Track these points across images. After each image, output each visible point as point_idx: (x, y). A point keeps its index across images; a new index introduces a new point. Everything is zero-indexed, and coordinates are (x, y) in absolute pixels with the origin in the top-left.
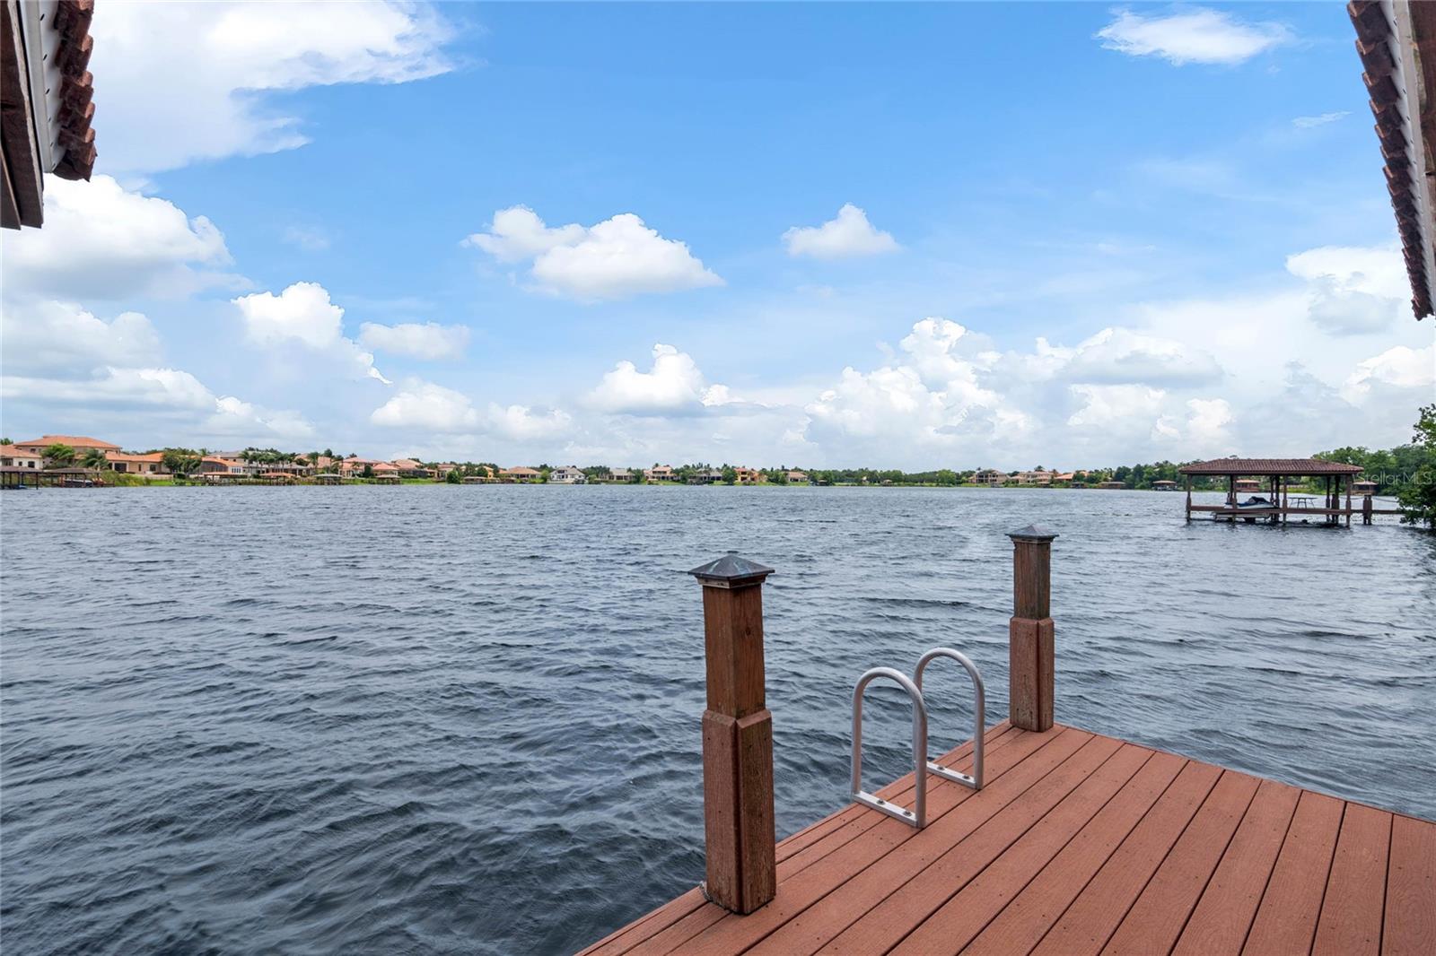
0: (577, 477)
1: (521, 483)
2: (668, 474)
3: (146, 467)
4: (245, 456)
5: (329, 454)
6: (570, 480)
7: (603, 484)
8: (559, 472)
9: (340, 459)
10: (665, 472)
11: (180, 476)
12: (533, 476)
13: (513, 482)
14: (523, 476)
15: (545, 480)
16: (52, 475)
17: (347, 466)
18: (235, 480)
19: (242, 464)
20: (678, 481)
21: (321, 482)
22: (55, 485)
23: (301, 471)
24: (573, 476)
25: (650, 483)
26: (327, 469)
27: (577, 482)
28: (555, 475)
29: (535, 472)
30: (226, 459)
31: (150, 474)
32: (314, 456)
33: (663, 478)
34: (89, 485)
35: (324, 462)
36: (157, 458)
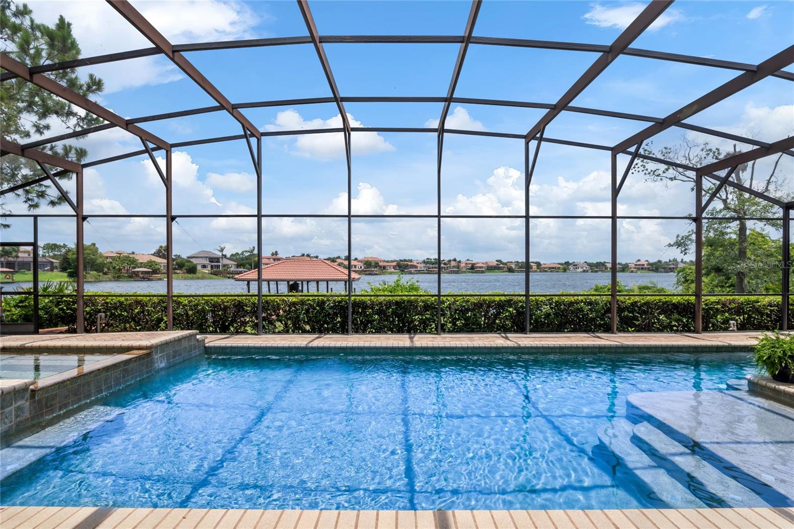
0: (585, 268)
1: (551, 272)
2: (646, 266)
3: (392, 267)
4: (424, 262)
5: (455, 260)
6: (580, 270)
7: (600, 272)
8: (574, 265)
9: (460, 262)
10: (644, 265)
11: (402, 271)
12: (559, 268)
13: (546, 271)
14: (553, 268)
15: (565, 270)
16: (365, 271)
17: (462, 265)
18: (420, 272)
19: (423, 265)
20: (652, 270)
21: (452, 272)
22: (366, 275)
23: (444, 267)
24: (582, 268)
25: (632, 272)
26: (454, 267)
27: (584, 271)
28: (571, 268)
29: (560, 266)
30: (418, 263)
31: (393, 270)
32: (450, 261)
33: (642, 268)
34: (374, 275)
35: (453, 264)
36: (395, 264)
